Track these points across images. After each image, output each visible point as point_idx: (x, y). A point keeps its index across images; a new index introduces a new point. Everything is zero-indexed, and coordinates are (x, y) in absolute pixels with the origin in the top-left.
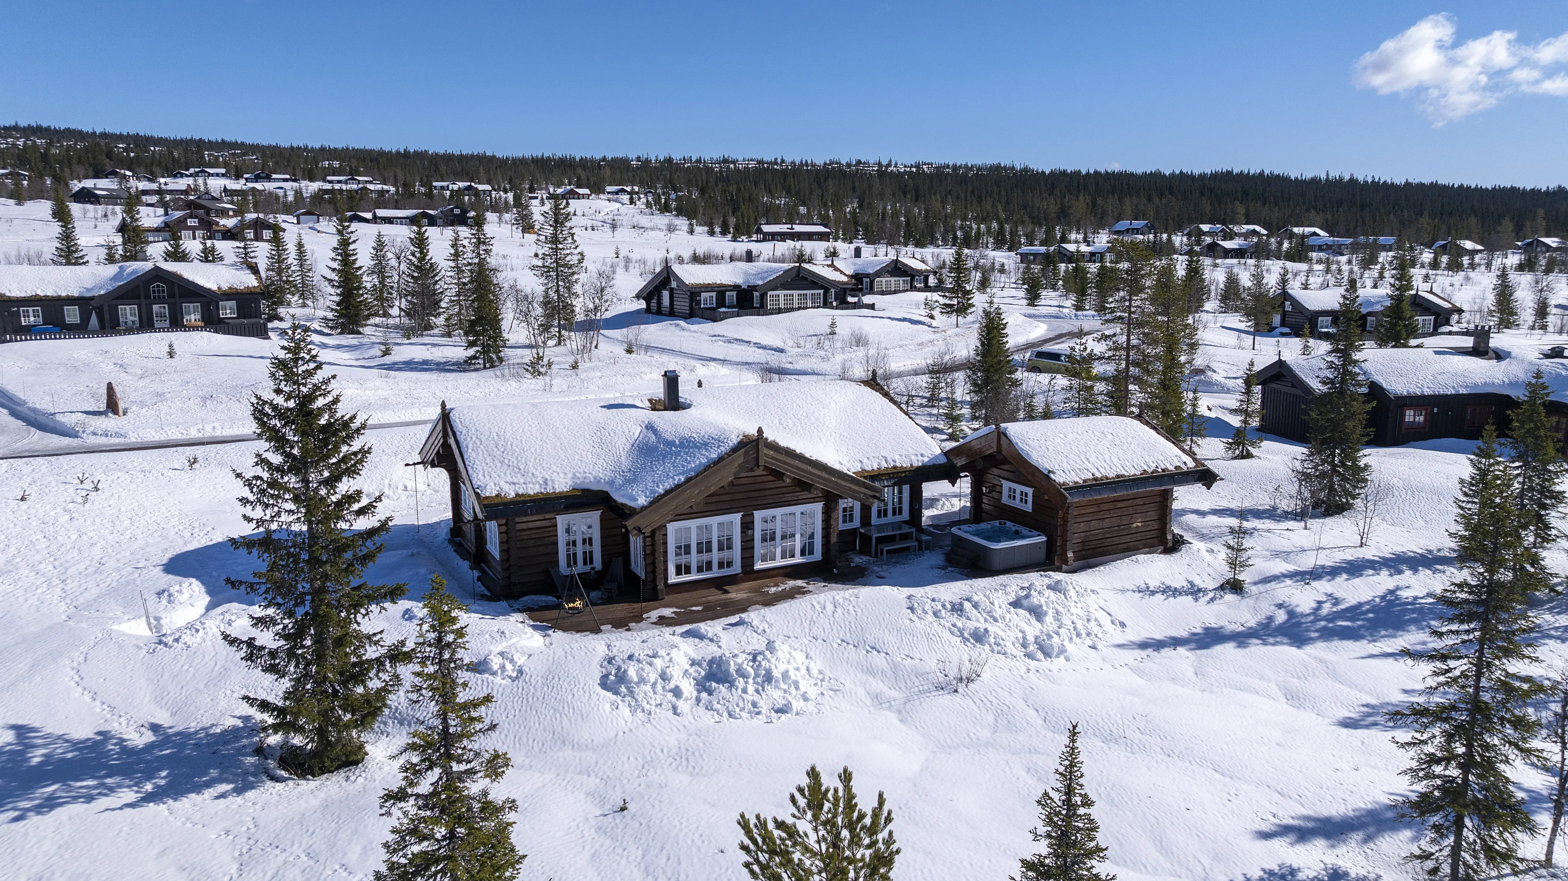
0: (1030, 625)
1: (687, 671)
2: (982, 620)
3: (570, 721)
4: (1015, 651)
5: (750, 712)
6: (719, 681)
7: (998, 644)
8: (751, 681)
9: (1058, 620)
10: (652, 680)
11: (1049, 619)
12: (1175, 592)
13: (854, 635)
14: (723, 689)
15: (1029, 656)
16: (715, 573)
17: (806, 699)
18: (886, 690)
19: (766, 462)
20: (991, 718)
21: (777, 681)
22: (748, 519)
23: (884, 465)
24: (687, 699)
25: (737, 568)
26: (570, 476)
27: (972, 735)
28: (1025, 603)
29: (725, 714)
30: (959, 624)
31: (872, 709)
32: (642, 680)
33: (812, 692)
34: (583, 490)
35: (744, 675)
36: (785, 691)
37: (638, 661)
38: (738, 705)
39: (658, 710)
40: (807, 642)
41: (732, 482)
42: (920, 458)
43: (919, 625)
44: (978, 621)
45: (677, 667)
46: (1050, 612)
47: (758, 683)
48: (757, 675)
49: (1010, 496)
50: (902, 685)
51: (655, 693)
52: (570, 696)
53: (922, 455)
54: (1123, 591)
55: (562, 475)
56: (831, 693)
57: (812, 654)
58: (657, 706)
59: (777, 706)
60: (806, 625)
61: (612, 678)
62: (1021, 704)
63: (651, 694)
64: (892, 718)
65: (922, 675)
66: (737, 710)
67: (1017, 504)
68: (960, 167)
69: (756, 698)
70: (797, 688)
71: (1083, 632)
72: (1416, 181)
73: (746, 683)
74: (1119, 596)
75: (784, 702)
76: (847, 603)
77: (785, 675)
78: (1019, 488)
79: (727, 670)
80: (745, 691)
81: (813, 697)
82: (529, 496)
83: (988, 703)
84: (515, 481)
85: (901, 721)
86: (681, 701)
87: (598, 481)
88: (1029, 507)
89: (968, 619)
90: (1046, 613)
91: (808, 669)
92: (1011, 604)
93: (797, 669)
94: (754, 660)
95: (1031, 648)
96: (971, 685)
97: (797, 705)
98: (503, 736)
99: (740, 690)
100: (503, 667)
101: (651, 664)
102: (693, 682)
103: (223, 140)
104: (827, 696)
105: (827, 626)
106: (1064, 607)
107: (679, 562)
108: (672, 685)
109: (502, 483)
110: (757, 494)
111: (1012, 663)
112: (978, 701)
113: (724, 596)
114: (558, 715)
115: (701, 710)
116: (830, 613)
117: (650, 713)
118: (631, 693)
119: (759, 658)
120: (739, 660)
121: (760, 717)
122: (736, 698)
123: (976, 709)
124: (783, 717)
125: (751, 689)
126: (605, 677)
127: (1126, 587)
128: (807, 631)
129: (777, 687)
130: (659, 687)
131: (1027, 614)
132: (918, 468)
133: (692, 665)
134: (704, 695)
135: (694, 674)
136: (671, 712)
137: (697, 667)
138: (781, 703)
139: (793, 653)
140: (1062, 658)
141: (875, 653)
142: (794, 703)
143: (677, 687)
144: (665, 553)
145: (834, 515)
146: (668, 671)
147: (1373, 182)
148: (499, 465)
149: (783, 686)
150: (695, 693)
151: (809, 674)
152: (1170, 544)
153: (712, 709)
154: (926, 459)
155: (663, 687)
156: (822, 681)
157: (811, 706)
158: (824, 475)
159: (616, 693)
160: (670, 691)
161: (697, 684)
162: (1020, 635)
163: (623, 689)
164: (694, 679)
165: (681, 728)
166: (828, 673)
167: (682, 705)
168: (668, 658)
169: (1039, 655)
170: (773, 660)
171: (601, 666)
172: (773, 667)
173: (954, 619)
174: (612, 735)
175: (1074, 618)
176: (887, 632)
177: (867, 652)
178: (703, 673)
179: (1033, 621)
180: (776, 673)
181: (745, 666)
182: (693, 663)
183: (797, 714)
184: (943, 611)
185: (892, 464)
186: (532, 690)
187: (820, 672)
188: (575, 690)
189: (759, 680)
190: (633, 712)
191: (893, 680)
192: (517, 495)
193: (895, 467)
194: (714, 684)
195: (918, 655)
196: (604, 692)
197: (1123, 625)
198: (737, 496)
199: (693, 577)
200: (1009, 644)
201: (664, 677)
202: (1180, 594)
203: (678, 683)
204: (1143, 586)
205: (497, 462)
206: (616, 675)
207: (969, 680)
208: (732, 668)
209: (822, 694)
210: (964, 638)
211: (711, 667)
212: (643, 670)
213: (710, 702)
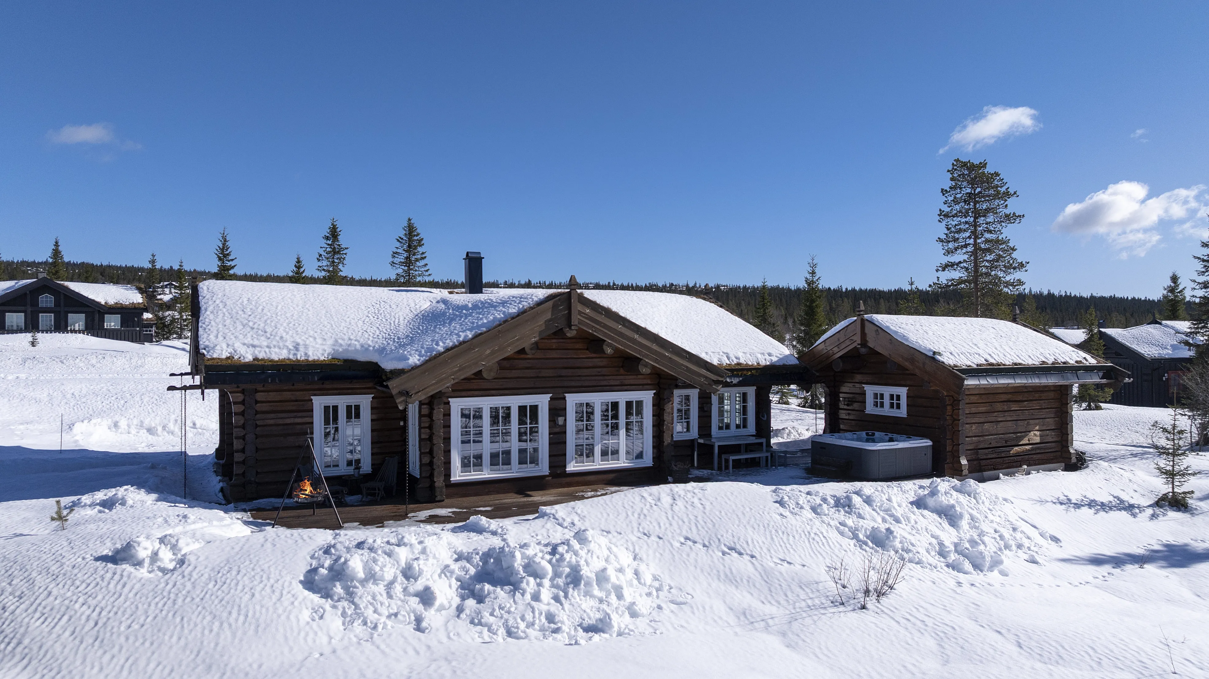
0: (943, 530)
1: (447, 566)
2: (879, 520)
3: (234, 635)
4: (931, 560)
5: (542, 629)
6: (494, 583)
7: (908, 551)
8: (546, 582)
9: (977, 528)
10: (388, 577)
11: (964, 523)
12: (1104, 507)
13: (703, 532)
14: (501, 594)
15: (953, 566)
16: (515, 471)
17: (634, 615)
18: (756, 604)
19: (580, 322)
20: (931, 643)
21: (588, 584)
22: (558, 403)
23: (725, 361)
24: (442, 608)
25: (543, 468)
26: (330, 342)
27: (910, 667)
28: (931, 502)
29: (502, 631)
30: (850, 522)
31: (738, 630)
32: (371, 577)
33: (644, 605)
34: (346, 361)
35: (536, 574)
36: (601, 601)
37: (371, 549)
38: (523, 619)
39: (389, 623)
40: (634, 539)
41: (536, 343)
42: (767, 357)
43: (794, 522)
44: (875, 521)
45: (431, 560)
46: (967, 517)
47: (557, 587)
48: (556, 574)
49: (876, 405)
50: (782, 599)
51: (390, 596)
52: (248, 596)
53: (770, 355)
54: (1042, 502)
55: (319, 341)
56: (673, 606)
57: (642, 554)
58: (389, 617)
59: (587, 622)
60: (634, 518)
61: (323, 571)
62: (970, 625)
63: (384, 598)
64: (774, 642)
65: (808, 584)
66: (522, 625)
67: (887, 411)
68: (749, 288)
69: (554, 608)
70: (620, 597)
71: (1012, 543)
72: (1099, 295)
73: (539, 585)
74: (1038, 506)
75: (598, 616)
76: (689, 495)
77: (602, 577)
78: (887, 391)
79: (511, 567)
80: (536, 597)
81: (644, 611)
82: (272, 361)
83: (919, 623)
84: (256, 342)
85: (788, 646)
86: (433, 611)
87: (365, 349)
88: (903, 412)
89: (860, 516)
90: (961, 516)
91: (636, 573)
92: (912, 503)
93: (621, 570)
94: (554, 552)
95: (953, 557)
96: (883, 599)
97: (620, 620)
98: (107, 657)
99: (528, 596)
100: (155, 556)
101: (389, 554)
102: (455, 584)
103: (195, 270)
104: (666, 611)
105: (663, 520)
106: (980, 512)
107: (466, 454)
108: (419, 586)
109: (237, 345)
110: (569, 372)
111: (935, 574)
112: (903, 621)
113: (525, 499)
114: (217, 624)
115: (463, 624)
116: (667, 506)
117: (375, 627)
118: (350, 595)
119: (561, 549)
120: (530, 552)
121: (558, 636)
122: (521, 607)
123: (902, 631)
124: (596, 637)
125: (546, 594)
126: (313, 571)
127: (1044, 497)
128: (635, 525)
129: (588, 594)
130: (398, 589)
131: (935, 516)
132: (766, 367)
133: (456, 560)
134: (471, 603)
135: (458, 572)
136: (411, 628)
137: (464, 563)
138: (593, 617)
139: (614, 549)
140: (996, 572)
141: (735, 555)
142: (615, 620)
143: (427, 589)
144: (447, 440)
145: (668, 408)
146: (415, 564)
147: (1066, 295)
148: (240, 327)
149: (596, 592)
150: (457, 601)
151: (638, 579)
152: (1074, 460)
153: (480, 624)
154: (775, 359)
155: (405, 590)
156: (658, 590)
157: (641, 624)
158: (655, 347)
159: (327, 595)
160: (417, 595)
161: (462, 587)
162: (934, 541)
163: (338, 589)
164: (458, 579)
165: (423, 650)
166: (667, 580)
167: (431, 617)
168: (419, 547)
169: (967, 566)
170: (583, 553)
171: (312, 557)
172: (582, 563)
173: (841, 515)
174: (300, 657)
175: (995, 525)
176: (750, 530)
177: (724, 553)
178: (472, 571)
179: (946, 525)
180: (586, 571)
181: (537, 559)
182: (460, 557)
183: (620, 634)
184: (825, 506)
185: (735, 361)
186: (189, 586)
187: (655, 578)
188: (258, 589)
189: (561, 581)
190: (348, 621)
191: (766, 591)
192: (256, 359)
193: (739, 364)
194: (487, 587)
195: (796, 560)
196: (306, 592)
197: (1055, 539)
198: (545, 373)
199: (486, 474)
200: (922, 551)
201: (408, 573)
202: (1111, 509)
203: (430, 583)
204: (1062, 498)
205: (238, 324)
206: (331, 569)
207: (880, 594)
208: (518, 562)
209: (660, 607)
210: (858, 540)
211: (485, 562)
212: (375, 561)
213: (479, 613)
